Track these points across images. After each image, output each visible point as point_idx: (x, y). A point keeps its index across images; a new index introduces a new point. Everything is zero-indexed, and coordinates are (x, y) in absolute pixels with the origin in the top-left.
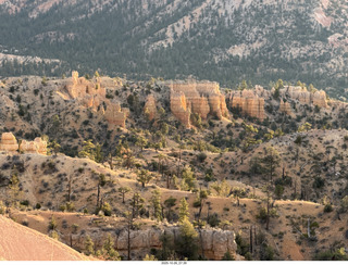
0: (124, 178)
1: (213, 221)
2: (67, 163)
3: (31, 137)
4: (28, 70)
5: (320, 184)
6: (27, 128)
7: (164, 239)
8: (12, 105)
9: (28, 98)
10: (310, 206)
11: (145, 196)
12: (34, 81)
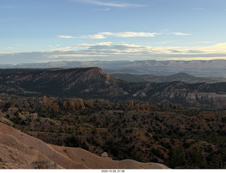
0: (57, 123)
1: (80, 134)
2: (42, 119)
3: (33, 113)
4: (32, 95)
5: (107, 124)
6: (32, 110)
7: (68, 139)
8: (28, 104)
9: (32, 103)
10: (105, 130)
11: (63, 127)
12: (34, 98)
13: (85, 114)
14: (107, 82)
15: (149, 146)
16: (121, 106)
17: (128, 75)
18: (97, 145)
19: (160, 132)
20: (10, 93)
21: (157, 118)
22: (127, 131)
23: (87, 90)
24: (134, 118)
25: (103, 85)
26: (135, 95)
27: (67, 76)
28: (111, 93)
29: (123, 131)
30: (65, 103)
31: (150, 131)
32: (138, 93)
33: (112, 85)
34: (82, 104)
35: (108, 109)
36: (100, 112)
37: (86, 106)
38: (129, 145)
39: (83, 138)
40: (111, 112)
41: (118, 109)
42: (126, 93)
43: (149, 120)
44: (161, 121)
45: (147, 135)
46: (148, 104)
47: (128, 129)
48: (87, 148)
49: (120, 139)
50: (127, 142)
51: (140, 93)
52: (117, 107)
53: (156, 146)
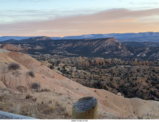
0: (89, 74)
1: (103, 80)
2: (79, 71)
3: (73, 67)
4: (73, 56)
5: (120, 74)
6: (73, 65)
7: (95, 83)
8: (71, 62)
9: (73, 60)
10: (119, 78)
11: (92, 76)
12: (74, 58)
13: (105, 68)
14: (120, 47)
15: (148, 89)
16: (129, 63)
17: (133, 42)
18: (114, 88)
19: (156, 80)
20: (59, 55)
21: (154, 71)
22: (133, 79)
23: (106, 53)
24: (138, 71)
25: (117, 49)
26: (138, 55)
27: (94, 43)
28: (123, 54)
29: (131, 79)
30: (93, 61)
31: (149, 79)
32: (140, 54)
33: (122, 49)
34: (104, 61)
35: (120, 64)
36: (115, 67)
37: (106, 62)
38: (135, 88)
39: (104, 83)
40: (123, 66)
41: (127, 65)
42: (132, 54)
43: (148, 72)
44: (157, 73)
45: (147, 82)
46: (147, 61)
47: (134, 78)
48: (107, 90)
49: (129, 84)
50: (133, 86)
51: (142, 54)
52: (126, 63)
53: (153, 89)
